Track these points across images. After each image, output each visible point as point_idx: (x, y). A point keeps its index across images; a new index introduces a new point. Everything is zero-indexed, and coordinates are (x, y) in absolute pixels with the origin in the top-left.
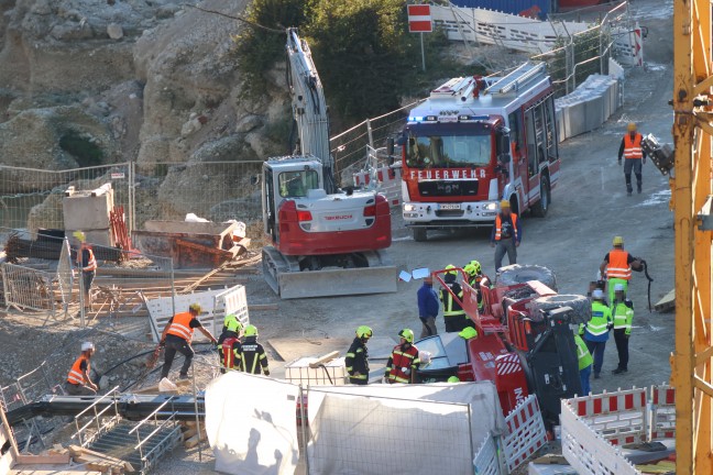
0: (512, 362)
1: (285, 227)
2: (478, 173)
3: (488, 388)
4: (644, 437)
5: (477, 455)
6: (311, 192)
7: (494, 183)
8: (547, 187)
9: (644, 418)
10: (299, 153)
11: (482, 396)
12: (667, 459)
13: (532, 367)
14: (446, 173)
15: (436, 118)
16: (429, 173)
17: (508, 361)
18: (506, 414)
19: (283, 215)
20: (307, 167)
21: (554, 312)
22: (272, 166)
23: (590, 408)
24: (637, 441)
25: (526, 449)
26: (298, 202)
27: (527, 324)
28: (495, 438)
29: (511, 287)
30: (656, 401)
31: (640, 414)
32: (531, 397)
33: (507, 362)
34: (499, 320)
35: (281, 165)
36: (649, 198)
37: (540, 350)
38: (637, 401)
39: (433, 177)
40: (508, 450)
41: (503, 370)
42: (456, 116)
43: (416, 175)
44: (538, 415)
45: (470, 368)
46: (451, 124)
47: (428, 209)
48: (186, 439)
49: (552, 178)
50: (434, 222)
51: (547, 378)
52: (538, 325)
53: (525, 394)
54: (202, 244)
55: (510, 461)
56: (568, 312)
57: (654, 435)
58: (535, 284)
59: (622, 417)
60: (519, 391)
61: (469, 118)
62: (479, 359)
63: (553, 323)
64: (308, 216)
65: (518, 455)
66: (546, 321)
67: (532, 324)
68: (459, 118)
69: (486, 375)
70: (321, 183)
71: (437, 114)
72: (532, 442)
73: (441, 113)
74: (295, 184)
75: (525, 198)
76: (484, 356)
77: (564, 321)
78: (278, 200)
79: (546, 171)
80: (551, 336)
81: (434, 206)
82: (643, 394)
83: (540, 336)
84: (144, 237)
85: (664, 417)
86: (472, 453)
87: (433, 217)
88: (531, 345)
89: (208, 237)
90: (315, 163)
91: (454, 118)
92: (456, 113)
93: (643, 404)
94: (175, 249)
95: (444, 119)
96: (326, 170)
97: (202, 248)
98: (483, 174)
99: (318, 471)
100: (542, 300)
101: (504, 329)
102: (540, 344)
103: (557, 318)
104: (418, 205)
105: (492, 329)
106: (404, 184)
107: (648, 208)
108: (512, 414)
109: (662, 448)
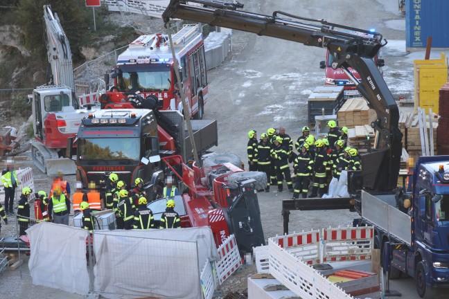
0: (218, 215)
1: (49, 130)
2: (163, 95)
3: (207, 231)
4: (318, 261)
5: (202, 273)
6: (65, 108)
7: (173, 101)
8: (201, 103)
9: (318, 249)
10: (52, 83)
11: (203, 236)
12: (334, 274)
13: (230, 217)
15: (135, 61)
18: (217, 247)
19: (47, 123)
20: (62, 92)
21: (244, 183)
22: (40, 92)
24: (315, 263)
25: (229, 269)
26: (57, 114)
27: (228, 191)
28: (211, 263)
29: (213, 167)
30: (325, 238)
31: (316, 247)
32: (232, 237)
33: (216, 214)
34: (207, 187)
35: (44, 91)
36: (263, 110)
37: (236, 206)
38: (314, 238)
40: (219, 270)
41: (213, 220)
42: (148, 59)
44: (236, 247)
45: (188, 218)
46: (145, 64)
48: (10, 265)
49: (204, 98)
51: (240, 224)
52: (236, 190)
53: (227, 235)
55: (221, 277)
56: (253, 182)
57: (325, 260)
58: (229, 165)
59: (305, 248)
60: (223, 232)
61: (156, 60)
62: (195, 213)
63: (244, 190)
64: (63, 123)
65: (225, 273)
66: (239, 188)
67: (231, 190)
68: (150, 60)
69: (201, 224)
70: (71, 103)
71: (136, 58)
72: (233, 265)
73: (139, 58)
76: (199, 211)
77: (250, 188)
78: (44, 113)
79: (201, 94)
80: (243, 198)
82: (318, 234)
83: (236, 197)
85: (330, 248)
86: (199, 272)
88: (230, 203)
90: (67, 91)
91: (147, 61)
92: (148, 57)
93: (318, 240)
95: (141, 61)
96: (73, 94)
98: (166, 95)
99: (100, 284)
100: (235, 175)
101: (211, 193)
102: (236, 203)
103: (246, 186)
105: (203, 194)
108: (221, 247)
109: (330, 268)
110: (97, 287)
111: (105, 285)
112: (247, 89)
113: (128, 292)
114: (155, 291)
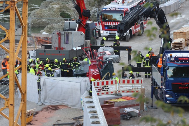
0: (96, 72)
3: (87, 79)
4: (116, 92)
9: (116, 87)
11: (86, 81)
13: (102, 73)
14: (112, 23)
15: (110, 9)
16: (107, 23)
21: (108, 59)
24: (114, 93)
27: (101, 62)
29: (101, 52)
33: (95, 72)
38: (114, 82)
39: (108, 24)
41: (94, 74)
42: (115, 8)
43: (104, 23)
46: (114, 10)
47: (107, 32)
49: (144, 26)
50: (108, 36)
52: (104, 62)
54: (44, 40)
56: (112, 59)
57: (119, 92)
58: (107, 52)
61: (118, 9)
63: (108, 62)
68: (116, 9)
71: (110, 8)
73: (111, 7)
75: (135, 30)
76: (91, 70)
77: (110, 62)
79: (142, 24)
81: (108, 32)
83: (104, 65)
84: (30, 38)
85: (122, 87)
86: (81, 95)
87: (108, 34)
88: (102, 68)
89: (46, 38)
91: (114, 9)
92: (115, 7)
93: (116, 83)
94: (37, 41)
95: (112, 9)
97: (44, 41)
99: (42, 99)
100: (107, 56)
102: (104, 68)
104: (105, 31)
105: (94, 63)
106: (101, 25)
109: (120, 95)
110: (42, 100)
111: (45, 99)
113: (54, 102)
114: (64, 103)
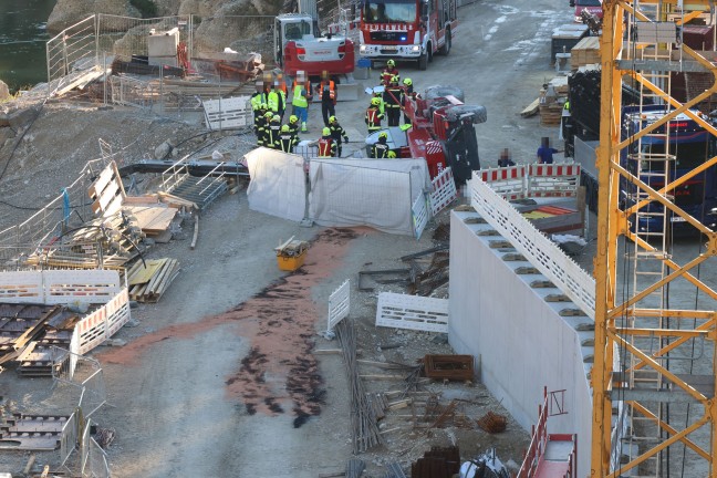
0: (436, 146)
1: (288, 58)
2: (408, 27)
3: (422, 162)
4: (523, 196)
5: (414, 204)
6: (305, 37)
7: (417, 33)
8: (449, 37)
9: (523, 184)
10: (297, 11)
11: (418, 167)
12: (537, 210)
13: (448, 150)
14: (387, 26)
16: (377, 26)
17: (434, 145)
18: (432, 179)
19: (287, 50)
20: (303, 21)
21: (462, 116)
22: (282, 20)
23: (490, 176)
24: (518, 198)
25: (444, 201)
26: (297, 42)
27: (447, 124)
28: (425, 194)
29: (435, 99)
30: (531, 173)
31: (520, 181)
32: (448, 169)
33: (433, 147)
34: (428, 120)
35: (285, 18)
36: (511, 46)
37: (454, 139)
38: (519, 173)
39: (380, 29)
40: (433, 201)
41: (430, 152)
43: (369, 27)
44: (452, 179)
45: (408, 149)
47: (376, 49)
48: (230, 189)
49: (452, 31)
50: (379, 57)
51: (458, 157)
52: (454, 123)
53: (444, 167)
54: (235, 67)
55: (434, 208)
56: (472, 116)
57: (529, 195)
58: (451, 98)
59: (509, 183)
60: (440, 164)
62: (414, 144)
63: (462, 123)
64: (303, 51)
65: (439, 205)
66: (458, 121)
67: (449, 123)
69: (419, 154)
70: (311, 31)
72: (448, 197)
74: (295, 31)
75: (436, 44)
76: (418, 142)
77: (469, 121)
78: (284, 40)
79: (449, 27)
80: (461, 131)
81: (380, 47)
82: (523, 169)
83: (454, 130)
84: (199, 62)
85: (535, 184)
86: (411, 203)
87: (379, 54)
88: (448, 136)
89: (239, 63)
90: (308, 19)
93: (523, 175)
94: (218, 70)
96: (315, 23)
97: (235, 69)
98: (411, 28)
99: (314, 211)
100: (455, 108)
101: (431, 125)
102: (454, 136)
103: (465, 119)
104: (370, 46)
105: (424, 125)
106: (361, 33)
107: (512, 52)
108: (436, 179)
109: (534, 203)
110: (312, 214)
111: (320, 211)
112: (500, 24)
113: (340, 220)
114: (368, 220)
